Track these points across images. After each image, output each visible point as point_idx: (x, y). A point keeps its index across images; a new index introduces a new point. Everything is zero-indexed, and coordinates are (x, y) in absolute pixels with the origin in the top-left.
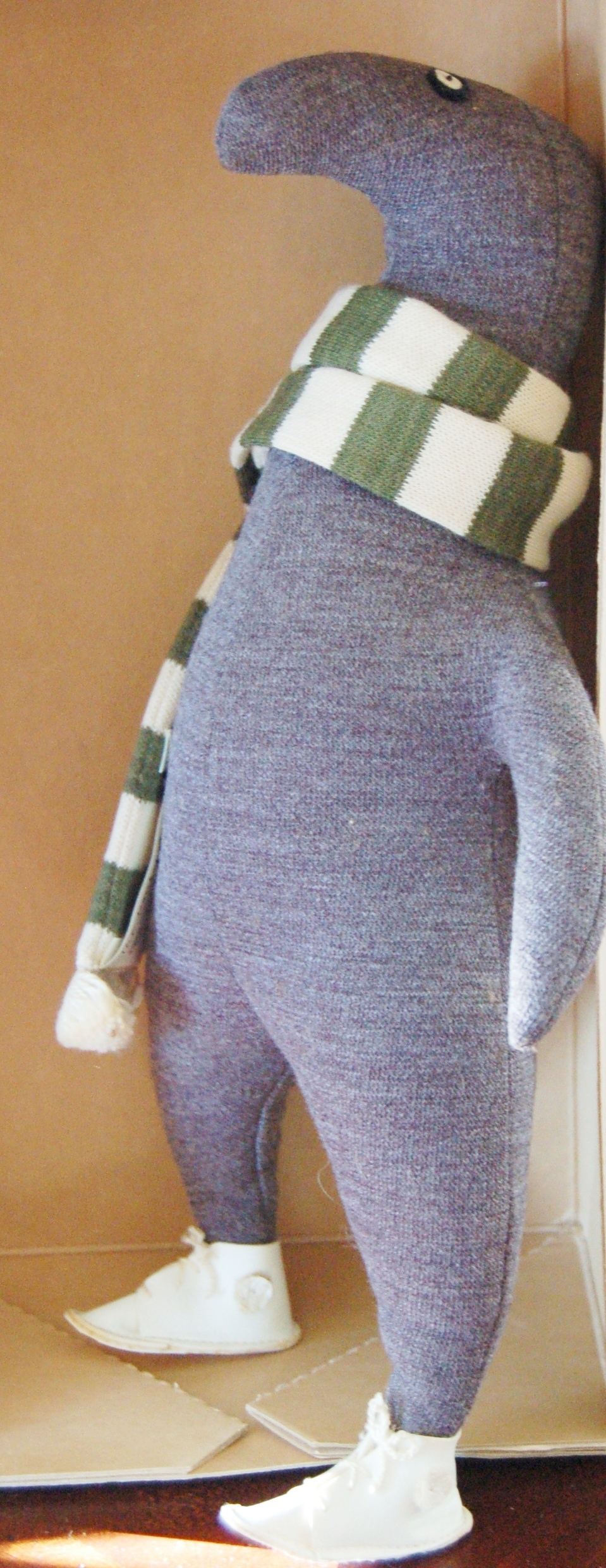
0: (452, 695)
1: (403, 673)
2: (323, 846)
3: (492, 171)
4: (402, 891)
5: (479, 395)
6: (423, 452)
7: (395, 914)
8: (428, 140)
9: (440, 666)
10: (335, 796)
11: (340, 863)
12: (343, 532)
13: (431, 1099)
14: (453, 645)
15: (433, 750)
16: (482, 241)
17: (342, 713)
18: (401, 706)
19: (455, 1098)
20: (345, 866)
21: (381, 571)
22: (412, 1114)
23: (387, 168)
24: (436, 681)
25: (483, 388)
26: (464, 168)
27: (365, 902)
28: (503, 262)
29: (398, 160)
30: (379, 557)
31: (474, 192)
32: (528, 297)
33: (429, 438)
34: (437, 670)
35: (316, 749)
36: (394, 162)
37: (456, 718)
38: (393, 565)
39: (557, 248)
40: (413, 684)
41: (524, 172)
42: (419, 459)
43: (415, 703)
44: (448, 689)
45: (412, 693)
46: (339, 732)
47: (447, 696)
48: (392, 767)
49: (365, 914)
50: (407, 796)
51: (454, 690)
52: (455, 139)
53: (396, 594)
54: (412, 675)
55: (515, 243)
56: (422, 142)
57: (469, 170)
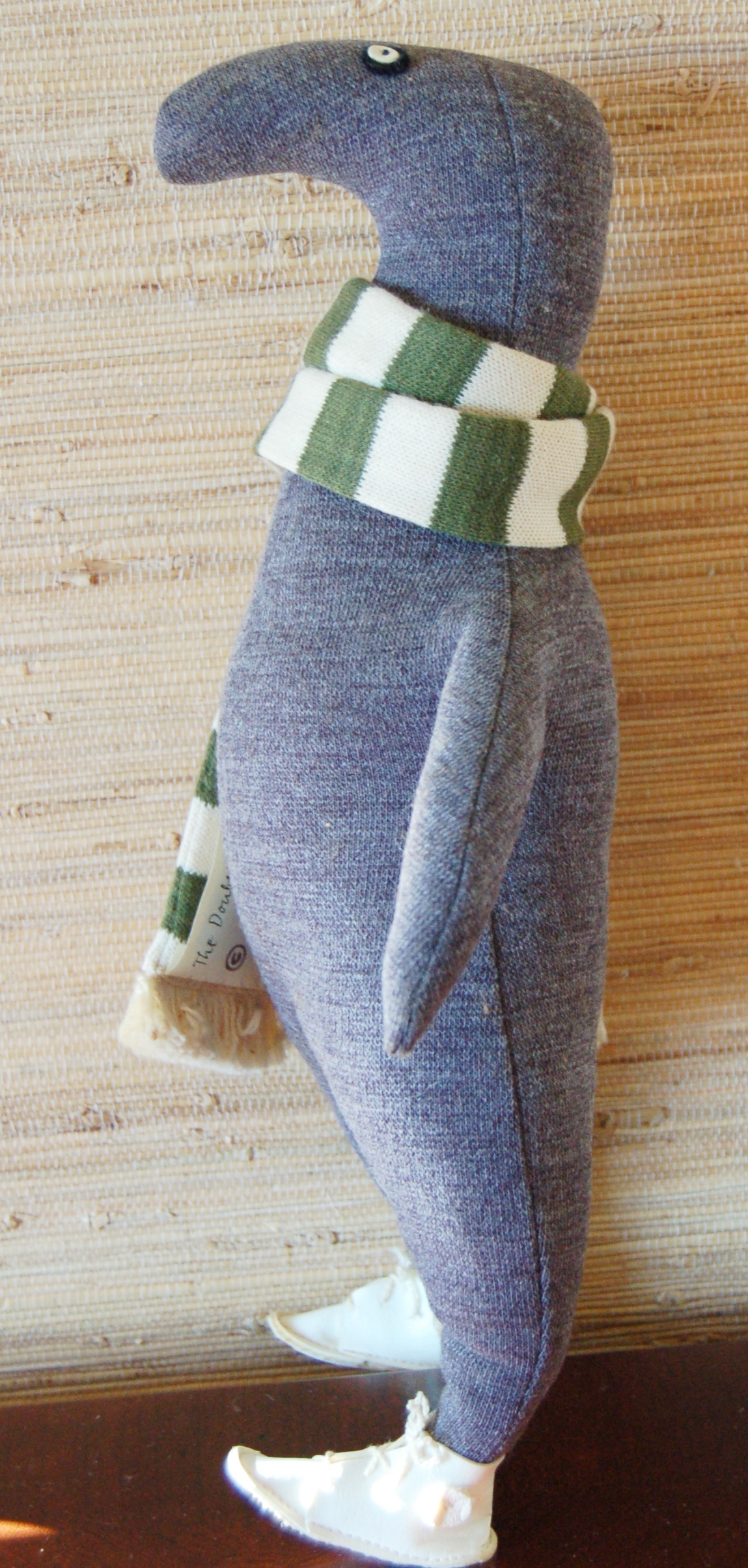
0: (415, 690)
1: (365, 671)
2: (307, 854)
3: (432, 140)
4: (381, 898)
5: (432, 378)
6: (373, 446)
7: (374, 922)
8: (360, 121)
9: (401, 660)
10: (312, 802)
11: (322, 871)
12: (317, 533)
13: (428, 1115)
14: (415, 638)
15: (402, 749)
16: (437, 215)
17: (310, 716)
18: (364, 706)
19: (453, 1115)
20: (326, 874)
21: (349, 570)
22: (411, 1131)
23: (330, 156)
24: (397, 676)
25: (436, 371)
26: (404, 143)
27: (346, 911)
28: (463, 233)
29: (336, 146)
30: (350, 555)
31: (418, 165)
32: (494, 265)
33: (377, 431)
34: (398, 664)
35: (291, 755)
36: (333, 148)
37: (422, 715)
38: (361, 562)
39: (519, 210)
40: (374, 681)
41: (469, 136)
42: (371, 454)
43: (377, 701)
44: (409, 685)
45: (374, 691)
46: (307, 737)
47: (410, 692)
48: (364, 769)
49: (347, 923)
50: (381, 799)
51: (417, 685)
52: (388, 115)
53: (367, 591)
54: (374, 672)
55: (470, 211)
56: (355, 124)
57: (409, 144)
